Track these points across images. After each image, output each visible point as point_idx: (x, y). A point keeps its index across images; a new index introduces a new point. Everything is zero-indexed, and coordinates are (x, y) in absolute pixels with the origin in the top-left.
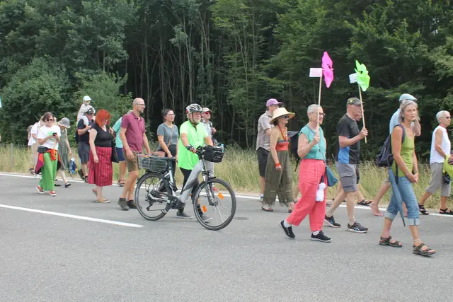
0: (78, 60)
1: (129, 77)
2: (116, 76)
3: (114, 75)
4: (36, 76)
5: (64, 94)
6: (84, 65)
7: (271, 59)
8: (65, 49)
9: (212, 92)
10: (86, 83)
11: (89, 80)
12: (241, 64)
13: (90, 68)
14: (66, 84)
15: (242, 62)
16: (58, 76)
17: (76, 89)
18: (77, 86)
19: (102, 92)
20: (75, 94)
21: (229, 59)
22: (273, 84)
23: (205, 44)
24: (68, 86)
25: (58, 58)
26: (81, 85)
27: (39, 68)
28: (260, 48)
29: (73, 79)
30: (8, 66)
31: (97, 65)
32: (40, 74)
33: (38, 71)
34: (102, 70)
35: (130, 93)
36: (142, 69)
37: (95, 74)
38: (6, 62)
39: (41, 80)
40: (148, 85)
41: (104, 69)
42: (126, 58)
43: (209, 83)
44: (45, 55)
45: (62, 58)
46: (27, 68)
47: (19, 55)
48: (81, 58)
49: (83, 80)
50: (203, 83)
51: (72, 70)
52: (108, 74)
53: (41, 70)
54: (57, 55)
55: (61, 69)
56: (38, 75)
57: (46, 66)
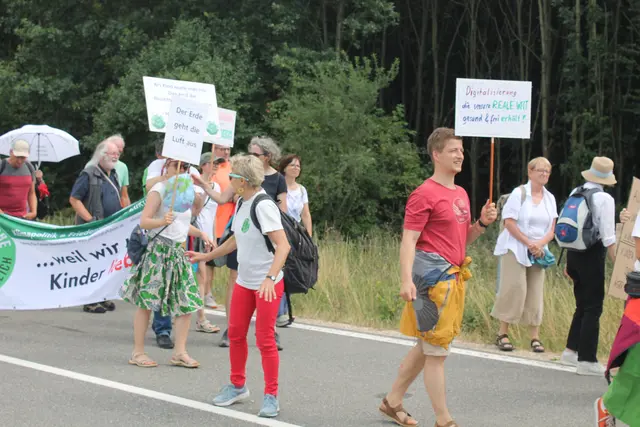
0: (281, 27)
1: (400, 66)
2: (372, 65)
3: (367, 61)
4: (183, 63)
5: (247, 106)
6: (291, 38)
9: (600, 107)
10: (297, 81)
11: (304, 72)
13: (304, 43)
14: (251, 82)
16: (233, 63)
17: (274, 96)
18: (276, 86)
19: (337, 103)
20: (272, 106)
24: (255, 87)
25: (234, 22)
26: (286, 85)
27: (190, 44)
29: (267, 71)
30: (121, 38)
31: (323, 37)
32: (192, 58)
33: (187, 50)
34: (335, 50)
35: (400, 108)
36: (421, 49)
37: (321, 60)
38: (115, 30)
39: (194, 71)
40: (436, 88)
41: (338, 48)
42: (394, 23)
43: (593, 85)
44: (206, 14)
45: (243, 21)
46: (163, 43)
47: (143, 13)
48: (287, 22)
49: (292, 74)
50: (577, 85)
51: (266, 49)
52: (352, 59)
53: (194, 49)
54: (232, 13)
55: (241, 47)
56: (188, 60)
57: (206, 40)
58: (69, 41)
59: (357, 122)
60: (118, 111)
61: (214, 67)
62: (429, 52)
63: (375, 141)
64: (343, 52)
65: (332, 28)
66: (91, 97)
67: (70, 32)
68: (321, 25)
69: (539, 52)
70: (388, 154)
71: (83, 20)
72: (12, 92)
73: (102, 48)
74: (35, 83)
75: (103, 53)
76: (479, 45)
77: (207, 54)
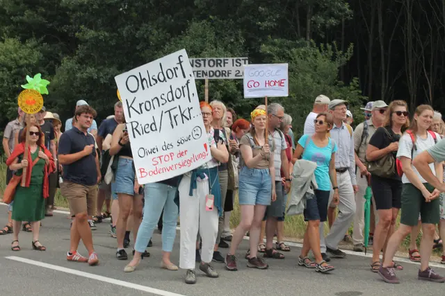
0: (265, 24)
1: (354, 49)
2: (333, 49)
3: (329, 47)
6: (274, 32)
8: (242, 5)
11: (284, 56)
13: (283, 35)
19: (308, 78)
25: (232, 22)
30: (151, 37)
31: (297, 31)
32: (202, 50)
33: (198, 43)
34: (306, 40)
35: (355, 80)
36: (371, 37)
37: (295, 47)
38: (146, 31)
40: (383, 65)
41: (308, 38)
42: (349, 18)
44: (211, 17)
45: (238, 21)
46: (181, 39)
47: (166, 18)
48: (270, 20)
49: (275, 58)
51: (256, 40)
52: (318, 46)
53: (203, 42)
54: (229, 15)
55: (237, 40)
56: (199, 51)
57: (211, 36)
58: (114, 41)
62: (377, 39)
64: (312, 41)
65: (304, 24)
67: (114, 34)
68: (295, 21)
71: (123, 25)
72: (75, 78)
73: (138, 44)
74: (91, 71)
75: (138, 48)
76: (414, 32)
77: (213, 46)
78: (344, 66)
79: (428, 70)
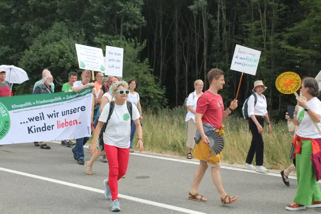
0: (98, 26)
1: (147, 43)
2: (135, 42)
3: (133, 40)
4: (56, 40)
6: (102, 30)
7: (295, 28)
8: (84, 14)
12: (260, 33)
13: (107, 33)
15: (261, 31)
21: (247, 27)
22: (297, 53)
23: (221, 12)
25: (78, 24)
27: (59, 32)
28: (280, 16)
30: (30, 30)
31: (115, 30)
32: (60, 38)
33: (58, 35)
34: (120, 36)
35: (147, 60)
36: (155, 35)
37: (114, 40)
38: (28, 26)
39: (61, 44)
40: (162, 52)
41: (121, 35)
42: (144, 25)
43: (224, 51)
44: (66, 20)
45: (82, 23)
46: (48, 32)
47: (40, 19)
48: (100, 24)
49: (102, 45)
50: (218, 51)
51: (92, 35)
52: (127, 39)
53: (61, 34)
54: (77, 20)
55: (81, 34)
56: (58, 39)
57: (66, 31)
58: (8, 31)
59: (130, 65)
60: (29, 60)
61: (69, 42)
62: (159, 37)
63: (136, 73)
64: (123, 36)
65: (119, 27)
66: (17, 54)
67: (8, 27)
68: (114, 25)
69: (203, 38)
70: (141, 79)
71: (14, 22)
73: (22, 33)
75: (22, 36)
76: (179, 35)
77: (67, 37)
78: (140, 52)
79: (186, 56)
